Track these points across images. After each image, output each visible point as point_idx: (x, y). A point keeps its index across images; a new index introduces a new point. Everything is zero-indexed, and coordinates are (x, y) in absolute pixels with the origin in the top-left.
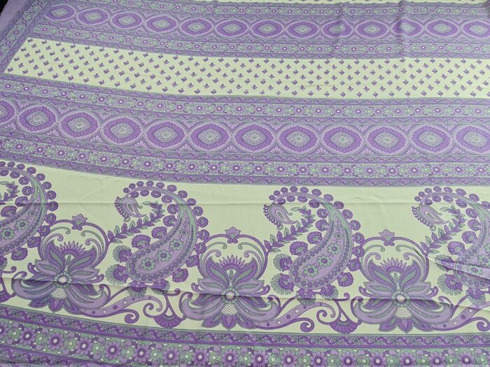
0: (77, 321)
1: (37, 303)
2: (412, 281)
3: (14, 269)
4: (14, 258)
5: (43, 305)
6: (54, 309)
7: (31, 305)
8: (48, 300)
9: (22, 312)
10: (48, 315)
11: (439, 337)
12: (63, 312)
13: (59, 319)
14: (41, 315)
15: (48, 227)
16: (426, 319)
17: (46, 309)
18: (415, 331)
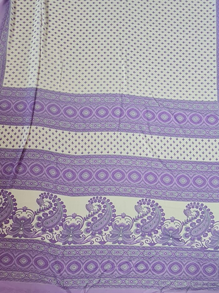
0: (27, 240)
1: (15, 236)
2: (126, 230)
3: (6, 227)
4: (5, 223)
5: (17, 237)
6: (20, 237)
7: (13, 237)
8: (18, 235)
9: (11, 239)
10: (19, 239)
11: (128, 246)
12: (23, 238)
13: (22, 240)
14: (17, 239)
15: (15, 212)
16: (126, 241)
17: (18, 238)
18: (122, 244)
